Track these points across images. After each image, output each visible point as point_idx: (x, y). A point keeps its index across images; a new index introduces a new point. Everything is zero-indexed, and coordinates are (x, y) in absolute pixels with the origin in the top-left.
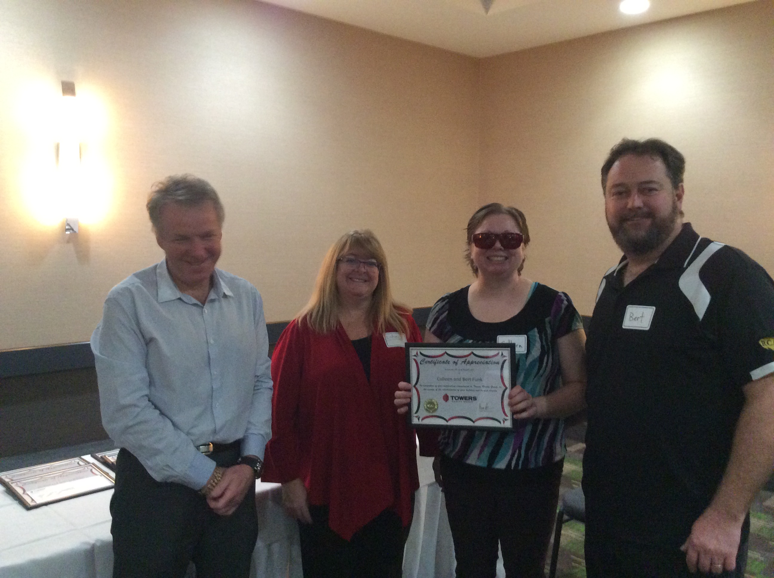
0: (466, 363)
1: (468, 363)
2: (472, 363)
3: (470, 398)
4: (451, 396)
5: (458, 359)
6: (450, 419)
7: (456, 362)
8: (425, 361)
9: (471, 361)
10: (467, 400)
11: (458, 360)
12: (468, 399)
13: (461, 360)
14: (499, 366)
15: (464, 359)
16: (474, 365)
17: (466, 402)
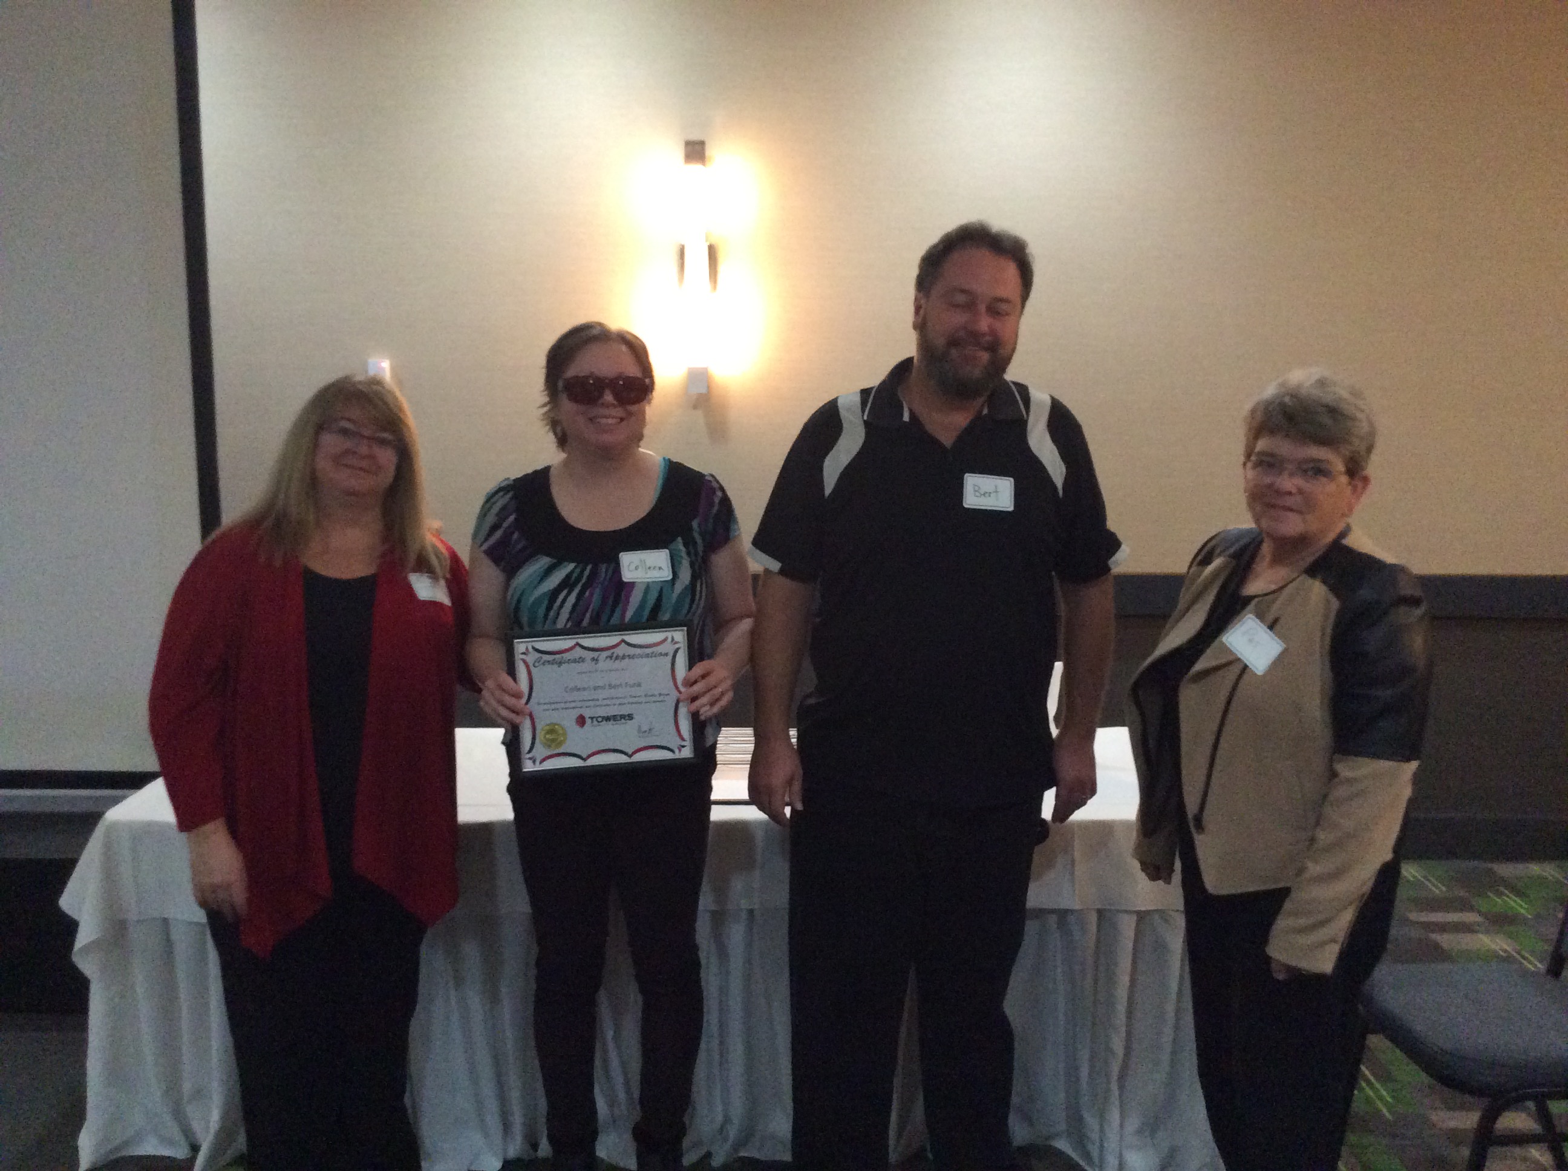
0: (614, 658)
1: (617, 658)
2: (624, 657)
3: (623, 717)
4: (589, 718)
5: (599, 653)
6: (589, 756)
7: (596, 658)
8: (542, 661)
9: (621, 654)
10: (618, 720)
11: (600, 655)
12: (619, 718)
13: (605, 654)
14: (670, 658)
15: (608, 653)
16: (627, 660)
17: (616, 724)
